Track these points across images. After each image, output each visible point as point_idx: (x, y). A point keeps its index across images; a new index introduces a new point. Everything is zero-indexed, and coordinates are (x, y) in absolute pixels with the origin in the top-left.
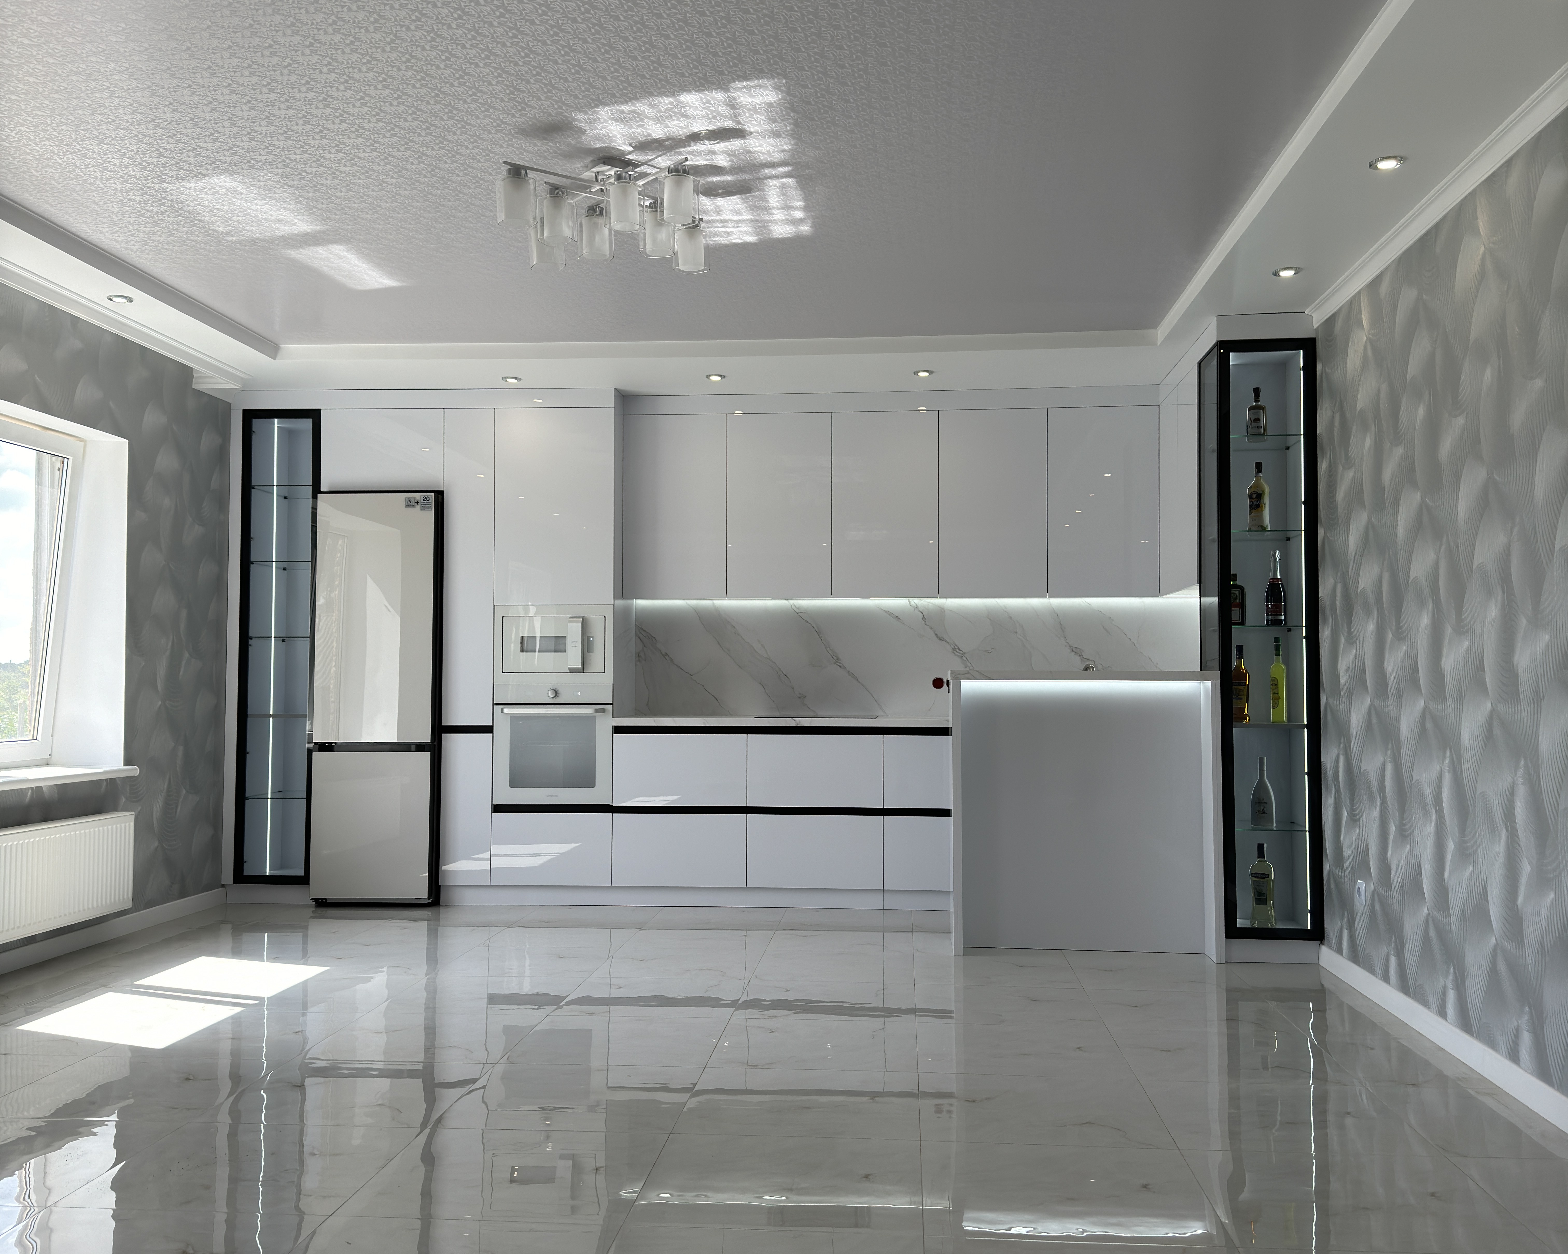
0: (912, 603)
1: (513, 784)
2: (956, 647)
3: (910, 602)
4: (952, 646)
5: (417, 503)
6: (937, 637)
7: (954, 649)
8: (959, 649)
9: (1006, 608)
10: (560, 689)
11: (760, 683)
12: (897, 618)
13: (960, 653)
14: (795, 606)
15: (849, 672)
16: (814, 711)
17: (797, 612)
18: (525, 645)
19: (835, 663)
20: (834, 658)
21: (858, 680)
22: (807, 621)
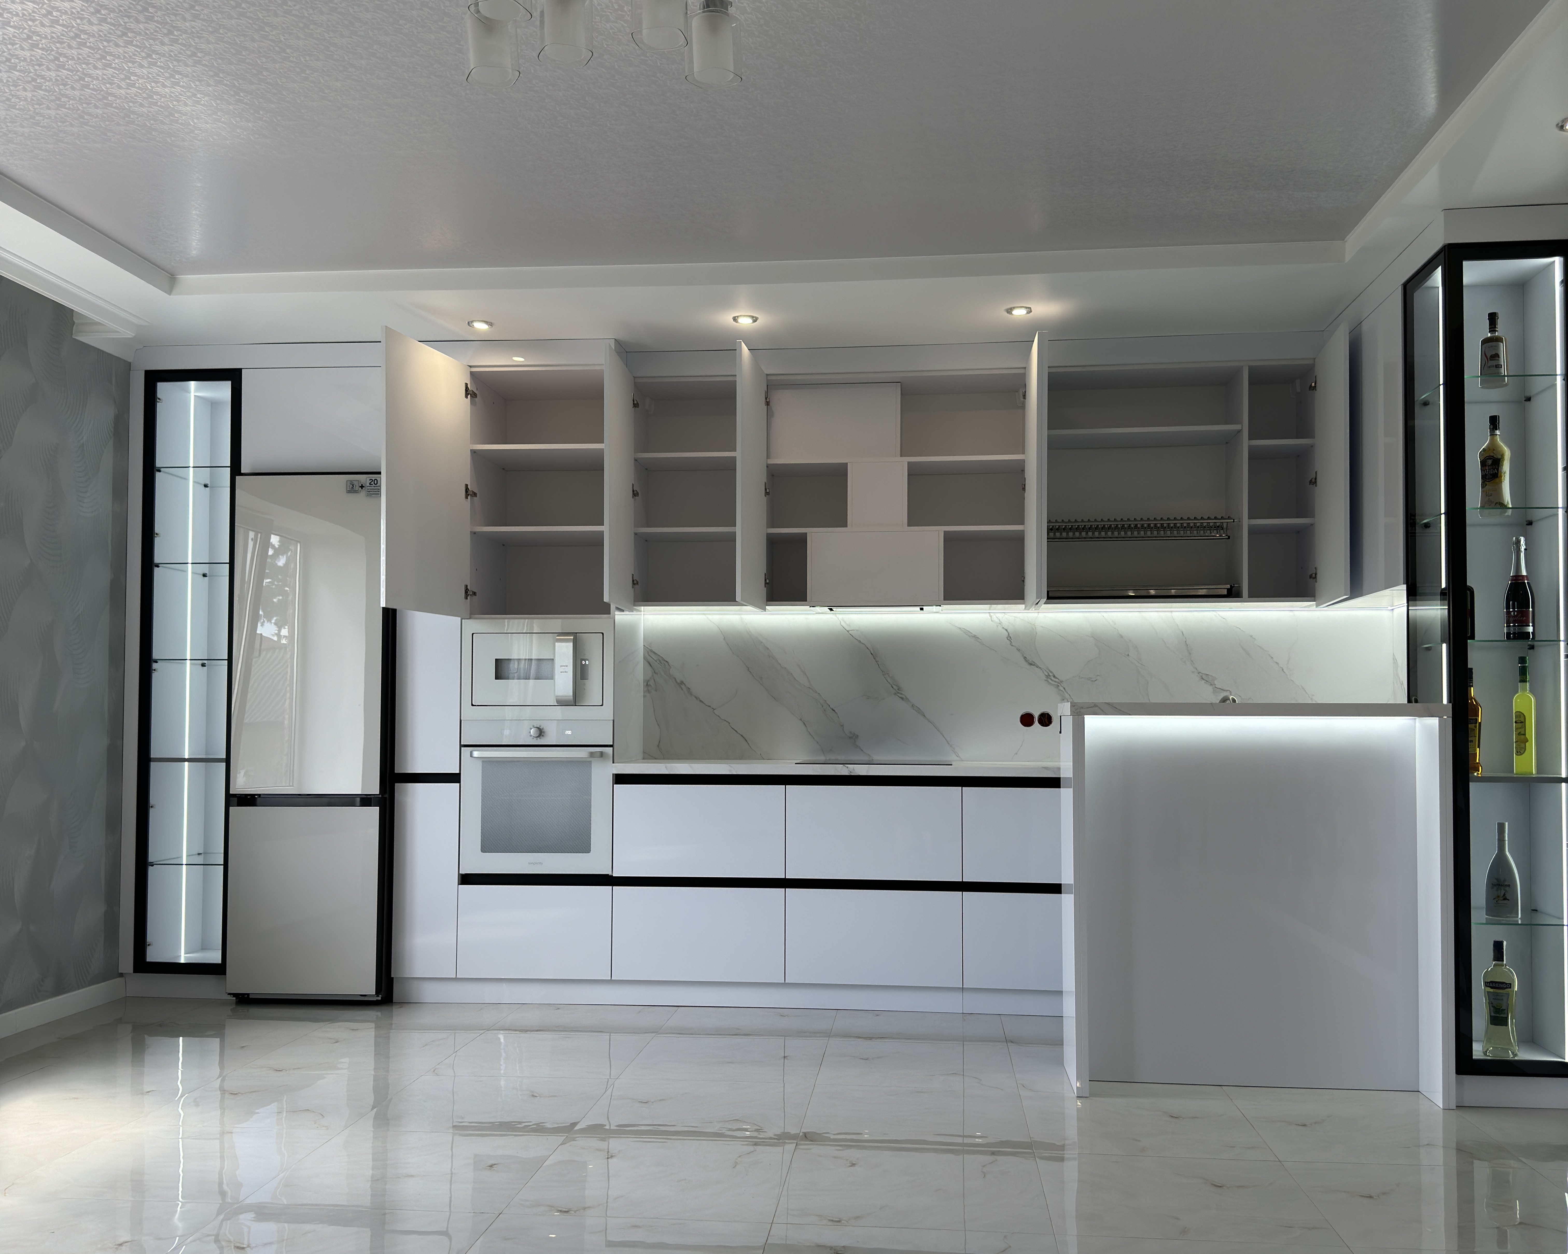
1: (485, 849)
2: (1051, 674)
4: (1047, 674)
5: (362, 487)
6: (1026, 660)
7: (1048, 676)
8: (1054, 676)
9: (1115, 624)
10: (546, 727)
11: (801, 720)
12: (975, 637)
13: (1055, 682)
14: (845, 622)
15: (913, 706)
16: (869, 755)
17: (847, 630)
18: (501, 669)
19: (895, 694)
20: (895, 687)
21: (924, 716)
22: (860, 641)
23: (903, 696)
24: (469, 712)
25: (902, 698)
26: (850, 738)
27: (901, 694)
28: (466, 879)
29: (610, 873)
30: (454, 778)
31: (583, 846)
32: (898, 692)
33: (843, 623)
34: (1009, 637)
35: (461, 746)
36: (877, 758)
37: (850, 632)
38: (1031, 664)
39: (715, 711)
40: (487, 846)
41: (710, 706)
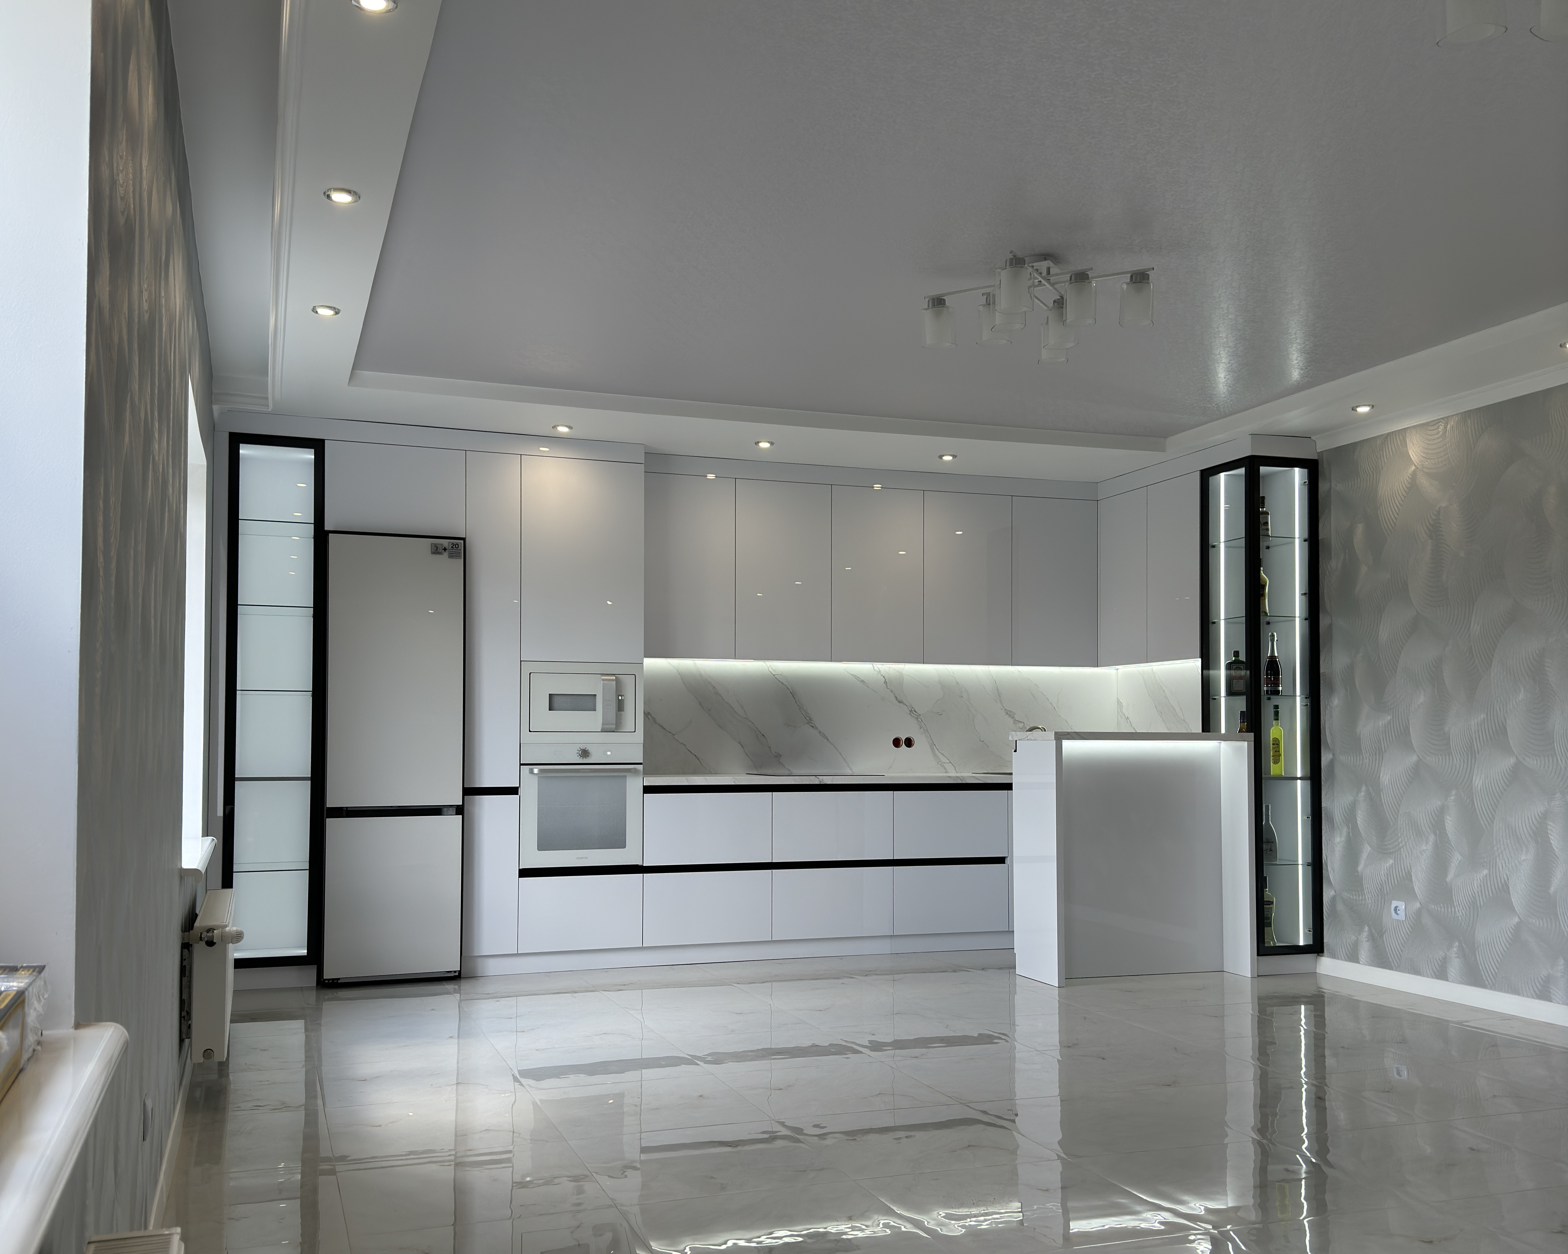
0: (876, 668)
1: (541, 847)
2: (913, 710)
3: (873, 667)
4: (910, 709)
5: (445, 549)
6: (897, 699)
7: (911, 711)
8: (915, 711)
9: (954, 674)
10: (590, 749)
11: (739, 743)
12: (863, 681)
13: (916, 715)
14: (772, 668)
15: (820, 732)
16: (789, 770)
17: (774, 674)
18: (554, 703)
19: (808, 723)
20: (807, 718)
21: (828, 740)
22: (782, 683)
23: (813, 725)
24: (527, 737)
25: (812, 727)
26: (776, 756)
27: (812, 723)
28: (524, 873)
29: (640, 863)
30: (513, 791)
31: (619, 842)
32: (810, 722)
33: (770, 669)
34: (885, 682)
35: (521, 764)
36: (795, 772)
37: (775, 676)
38: (899, 702)
39: (674, 736)
40: (544, 845)
41: (670, 732)
